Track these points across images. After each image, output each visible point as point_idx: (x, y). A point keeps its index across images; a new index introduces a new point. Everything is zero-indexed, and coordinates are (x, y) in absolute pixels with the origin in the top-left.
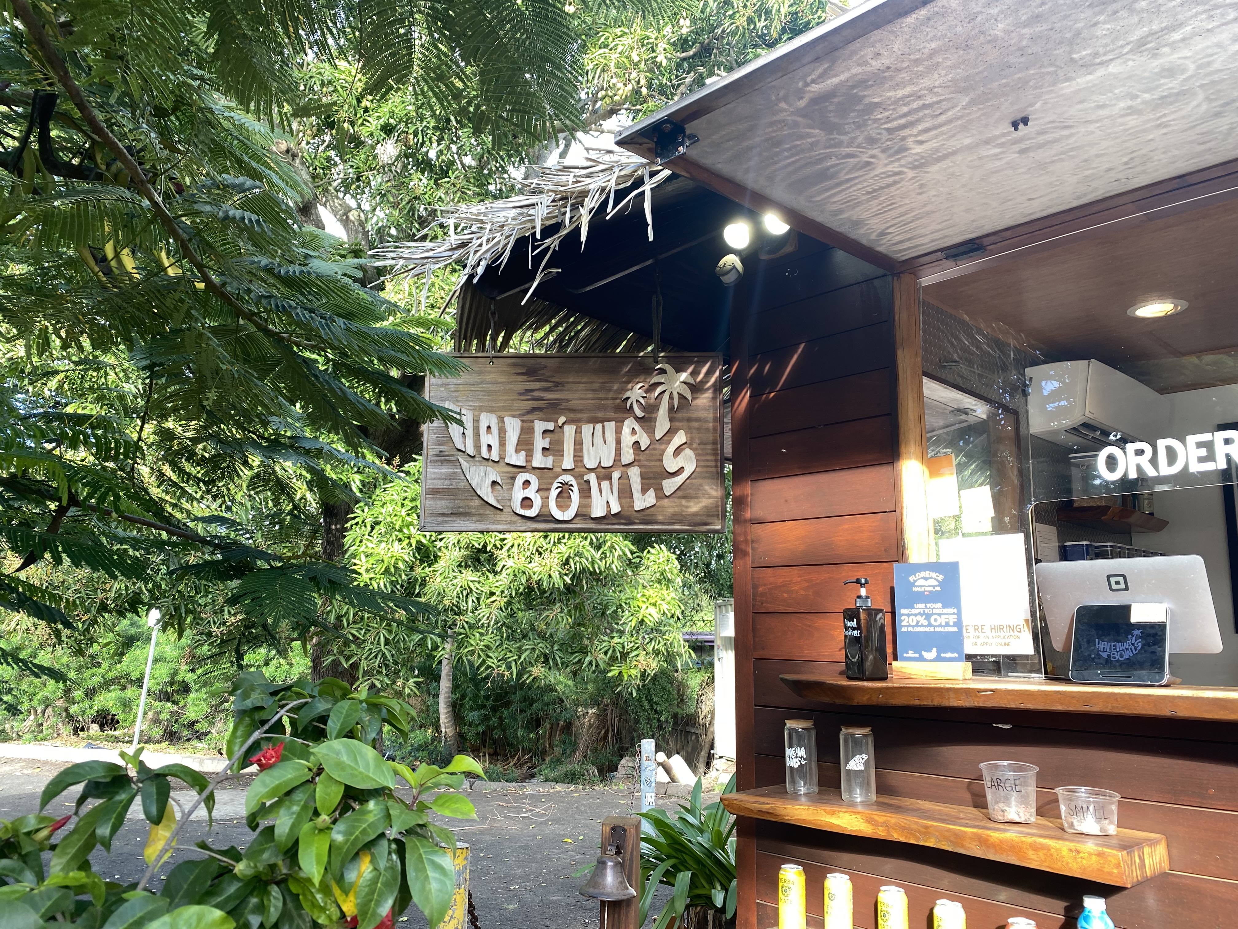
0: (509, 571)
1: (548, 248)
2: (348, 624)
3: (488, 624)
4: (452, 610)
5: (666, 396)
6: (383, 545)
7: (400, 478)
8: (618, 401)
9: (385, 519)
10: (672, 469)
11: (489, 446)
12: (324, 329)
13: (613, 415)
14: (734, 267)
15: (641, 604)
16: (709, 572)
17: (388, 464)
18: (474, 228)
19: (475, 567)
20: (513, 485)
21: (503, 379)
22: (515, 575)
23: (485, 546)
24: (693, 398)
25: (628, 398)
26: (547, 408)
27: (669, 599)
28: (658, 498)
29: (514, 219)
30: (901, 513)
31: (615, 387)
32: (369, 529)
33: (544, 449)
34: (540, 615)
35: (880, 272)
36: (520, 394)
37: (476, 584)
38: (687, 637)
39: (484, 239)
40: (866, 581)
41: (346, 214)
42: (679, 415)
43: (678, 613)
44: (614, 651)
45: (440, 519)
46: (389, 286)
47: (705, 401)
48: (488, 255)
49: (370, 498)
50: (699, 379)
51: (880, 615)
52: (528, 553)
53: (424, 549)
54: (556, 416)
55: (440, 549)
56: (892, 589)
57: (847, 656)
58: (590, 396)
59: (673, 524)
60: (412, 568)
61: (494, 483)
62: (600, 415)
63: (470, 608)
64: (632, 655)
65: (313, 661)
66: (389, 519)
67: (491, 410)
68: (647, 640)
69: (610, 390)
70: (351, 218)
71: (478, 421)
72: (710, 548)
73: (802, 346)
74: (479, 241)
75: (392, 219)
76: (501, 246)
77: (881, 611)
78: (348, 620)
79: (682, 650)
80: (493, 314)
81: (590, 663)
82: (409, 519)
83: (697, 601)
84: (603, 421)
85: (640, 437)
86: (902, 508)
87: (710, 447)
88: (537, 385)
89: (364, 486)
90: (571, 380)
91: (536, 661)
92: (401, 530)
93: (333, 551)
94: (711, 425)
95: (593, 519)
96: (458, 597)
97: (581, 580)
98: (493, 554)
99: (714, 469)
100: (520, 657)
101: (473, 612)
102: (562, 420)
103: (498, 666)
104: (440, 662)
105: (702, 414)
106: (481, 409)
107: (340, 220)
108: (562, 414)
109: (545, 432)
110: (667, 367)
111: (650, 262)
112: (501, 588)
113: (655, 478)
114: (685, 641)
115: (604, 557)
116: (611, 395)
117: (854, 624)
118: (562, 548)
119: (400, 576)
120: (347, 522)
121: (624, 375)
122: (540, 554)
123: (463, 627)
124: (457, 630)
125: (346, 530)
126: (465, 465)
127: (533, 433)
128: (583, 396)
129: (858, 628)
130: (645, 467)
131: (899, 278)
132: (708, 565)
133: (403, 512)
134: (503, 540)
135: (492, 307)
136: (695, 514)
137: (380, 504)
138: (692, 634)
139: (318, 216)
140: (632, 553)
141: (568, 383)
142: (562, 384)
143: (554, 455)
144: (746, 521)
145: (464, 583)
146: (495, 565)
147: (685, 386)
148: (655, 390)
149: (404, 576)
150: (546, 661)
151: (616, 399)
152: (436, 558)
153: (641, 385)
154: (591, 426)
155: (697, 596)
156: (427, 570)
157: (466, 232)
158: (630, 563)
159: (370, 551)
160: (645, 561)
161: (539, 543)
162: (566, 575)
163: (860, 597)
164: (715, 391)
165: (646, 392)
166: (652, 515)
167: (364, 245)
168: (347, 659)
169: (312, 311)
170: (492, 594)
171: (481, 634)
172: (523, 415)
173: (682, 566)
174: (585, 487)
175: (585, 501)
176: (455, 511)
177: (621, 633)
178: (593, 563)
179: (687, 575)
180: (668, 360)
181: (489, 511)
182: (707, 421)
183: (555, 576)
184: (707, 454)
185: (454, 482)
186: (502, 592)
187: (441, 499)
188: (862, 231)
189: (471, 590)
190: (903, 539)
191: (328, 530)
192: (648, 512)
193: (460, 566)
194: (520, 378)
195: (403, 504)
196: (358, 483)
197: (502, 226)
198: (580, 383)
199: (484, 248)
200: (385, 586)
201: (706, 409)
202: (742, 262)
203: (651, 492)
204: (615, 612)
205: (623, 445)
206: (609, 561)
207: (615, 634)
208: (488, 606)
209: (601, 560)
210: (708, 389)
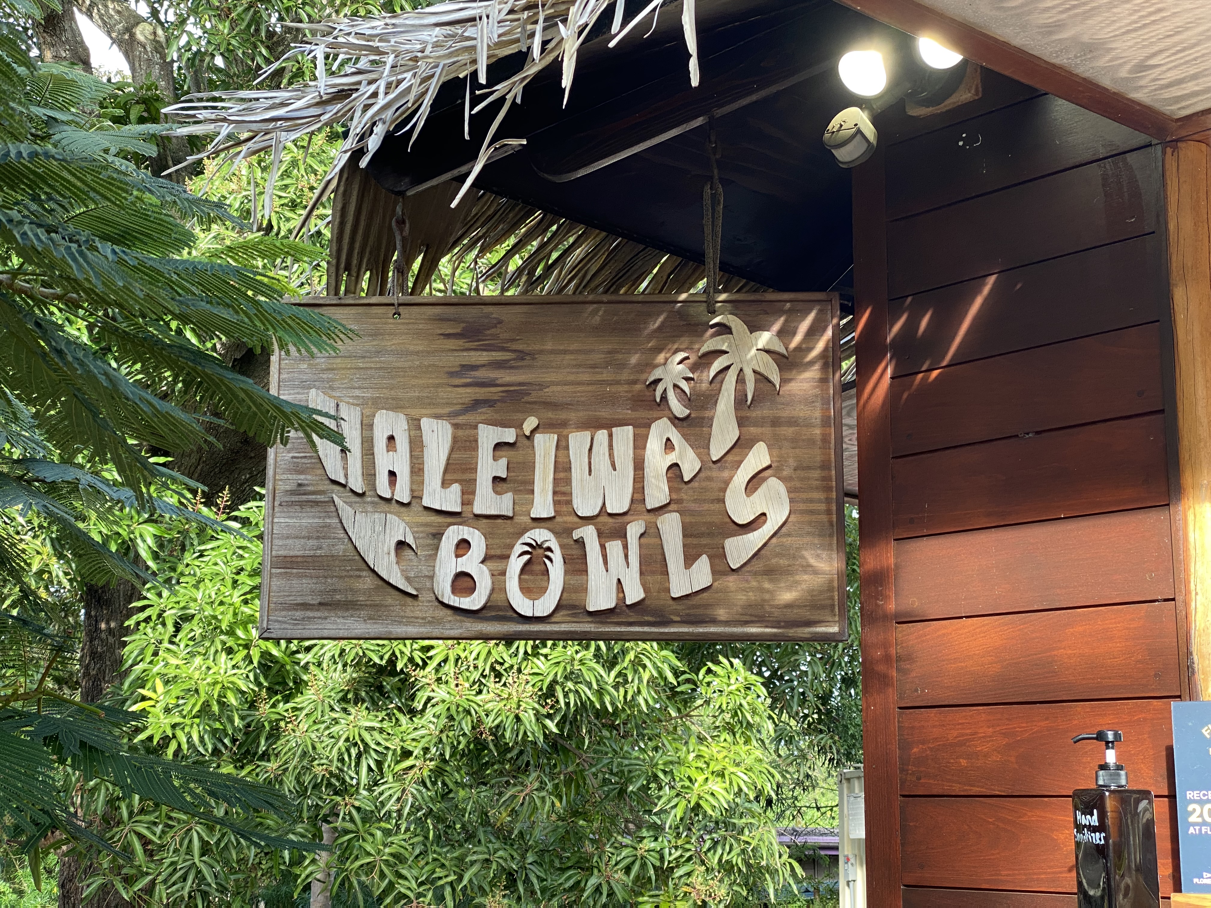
0: (437, 709)
1: (502, 100)
2: (131, 814)
3: (399, 812)
4: (329, 785)
5: (731, 377)
6: (198, 660)
7: (229, 530)
8: (638, 387)
9: (202, 610)
10: (742, 518)
11: (392, 474)
12: (75, 260)
13: (629, 413)
14: (859, 132)
15: (694, 773)
16: (829, 713)
17: (207, 504)
18: (363, 64)
19: (374, 703)
20: (437, 548)
21: (420, 346)
22: (451, 718)
23: (392, 661)
24: (783, 381)
25: (658, 381)
26: (502, 401)
27: (749, 761)
28: (715, 572)
29: (437, 45)
30: (1187, 604)
31: (634, 359)
32: (171, 629)
33: (496, 480)
34: (500, 794)
35: (1141, 138)
36: (452, 374)
37: (376, 734)
38: (787, 839)
39: (382, 85)
40: (1117, 736)
41: (129, 30)
42: (756, 413)
43: (769, 790)
44: (644, 865)
45: (299, 614)
46: (210, 166)
47: (806, 386)
48: (389, 115)
49: (173, 569)
50: (793, 344)
51: (1143, 804)
52: (476, 675)
53: (275, 668)
54: (519, 416)
55: (306, 668)
56: (1170, 751)
57: (1080, 884)
58: (585, 377)
59: (746, 623)
60: (252, 705)
61: (401, 545)
62: (605, 413)
63: (364, 780)
64: (678, 873)
65: (62, 886)
66: (208, 611)
67: (396, 406)
68: (708, 844)
69: (622, 366)
70: (140, 37)
71: (371, 426)
72: (830, 663)
73: (992, 280)
74: (372, 88)
75: (216, 40)
76: (412, 97)
77: (1145, 794)
78: (130, 806)
79: (777, 863)
80: (401, 222)
81: (598, 889)
82: (247, 610)
83: (804, 769)
84: (609, 425)
85: (681, 456)
86: (1188, 592)
87: (816, 474)
88: (483, 357)
89: (161, 546)
90: (549, 346)
91: (492, 884)
92: (231, 633)
93: (101, 672)
94: (818, 431)
95: (591, 614)
96: (342, 761)
97: (579, 729)
98: (408, 675)
99: (824, 518)
100: (460, 878)
101: (370, 790)
102: (530, 423)
103: (419, 895)
104: (307, 888)
105: (800, 411)
106: (378, 404)
107: (118, 42)
108: (531, 413)
109: (498, 446)
110: (734, 322)
111: (699, 122)
112: (423, 743)
113: (710, 535)
114: (781, 843)
115: (622, 681)
116: (625, 375)
117: (1094, 820)
118: (540, 664)
119: (232, 721)
120: (128, 617)
121: (651, 336)
122: (499, 675)
123: (352, 820)
124: (339, 823)
125: (127, 631)
126: (346, 511)
127: (476, 449)
128: (571, 378)
129: (1101, 828)
130: (692, 513)
131: (1175, 148)
132: (825, 698)
133: (236, 599)
134: (426, 649)
135: (399, 210)
136: (789, 606)
137: (192, 581)
138: (795, 832)
139: (76, 34)
140: (677, 673)
141: (541, 352)
142: (532, 355)
143: (516, 491)
144: (886, 618)
145: (353, 733)
146: (412, 698)
147: (767, 357)
148: (709, 365)
149: (237, 721)
150: (511, 885)
151: (635, 382)
152: (300, 685)
153: (681, 355)
154: (587, 434)
155: (804, 757)
156: (281, 707)
157: (349, 69)
158: (673, 694)
159: (172, 673)
160: (701, 690)
161: (495, 656)
162: (549, 716)
163: (1104, 767)
164: (825, 367)
165: (693, 369)
166: (707, 606)
167: (163, 89)
168: (128, 881)
169: (50, 230)
170: (407, 754)
171: (387, 833)
172: (456, 414)
173: (775, 701)
174: (576, 552)
175: (575, 580)
176: (327, 599)
177: (657, 830)
178: (600, 693)
179: (785, 717)
180: (735, 307)
181: (391, 599)
182: (810, 425)
183: (528, 718)
184: (811, 489)
185: (325, 543)
186: (426, 750)
187: (300, 576)
188: (1102, 62)
189: (366, 745)
190: (1189, 653)
191: (93, 632)
192: (695, 600)
193: (344, 699)
194: (451, 344)
195: (235, 582)
196: (150, 541)
197: (415, 59)
198: (565, 352)
199: (381, 101)
200: (202, 739)
201: (808, 402)
202: (876, 121)
203: (703, 564)
204: (645, 788)
205: (648, 471)
206: (631, 690)
207: (644, 833)
208: (398, 777)
209: (616, 687)
210: (812, 363)
